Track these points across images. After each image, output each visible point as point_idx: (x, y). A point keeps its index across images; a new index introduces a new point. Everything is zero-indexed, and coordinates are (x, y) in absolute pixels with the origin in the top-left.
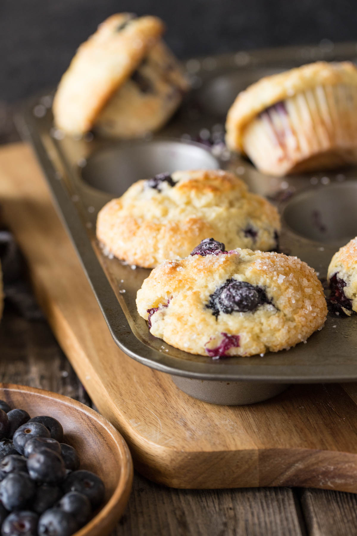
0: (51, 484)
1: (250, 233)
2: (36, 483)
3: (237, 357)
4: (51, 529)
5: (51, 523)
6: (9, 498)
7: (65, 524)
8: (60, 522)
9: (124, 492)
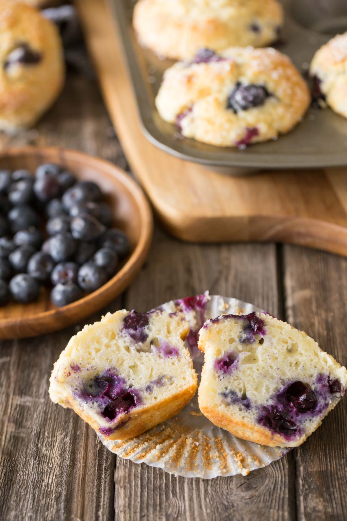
0: (90, 242)
1: (255, 29)
2: (78, 242)
3: (258, 144)
4: (87, 279)
5: (87, 275)
6: (58, 253)
7: (97, 275)
8: (94, 274)
9: (144, 251)
